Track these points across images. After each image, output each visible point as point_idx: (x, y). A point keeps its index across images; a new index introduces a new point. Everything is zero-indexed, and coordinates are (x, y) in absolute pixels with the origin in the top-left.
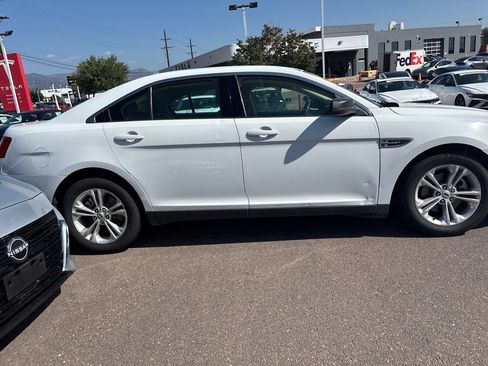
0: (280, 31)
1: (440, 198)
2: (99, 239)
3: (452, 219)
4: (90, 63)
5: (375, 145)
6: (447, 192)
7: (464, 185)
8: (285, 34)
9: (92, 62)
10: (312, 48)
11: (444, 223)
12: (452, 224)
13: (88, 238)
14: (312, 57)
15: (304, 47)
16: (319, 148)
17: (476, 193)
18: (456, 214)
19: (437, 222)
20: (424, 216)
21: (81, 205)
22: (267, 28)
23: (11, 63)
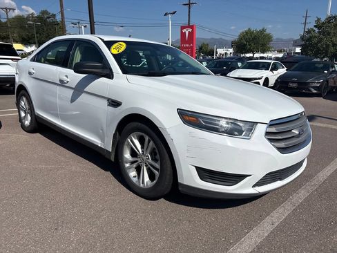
1: (139, 160)
4: (247, 33)
5: (105, 102)
6: (144, 157)
9: (249, 32)
13: (23, 121)
16: (83, 96)
17: (157, 166)
18: (147, 179)
19: (135, 180)
20: (128, 171)
21: (23, 104)
23: (190, 30)
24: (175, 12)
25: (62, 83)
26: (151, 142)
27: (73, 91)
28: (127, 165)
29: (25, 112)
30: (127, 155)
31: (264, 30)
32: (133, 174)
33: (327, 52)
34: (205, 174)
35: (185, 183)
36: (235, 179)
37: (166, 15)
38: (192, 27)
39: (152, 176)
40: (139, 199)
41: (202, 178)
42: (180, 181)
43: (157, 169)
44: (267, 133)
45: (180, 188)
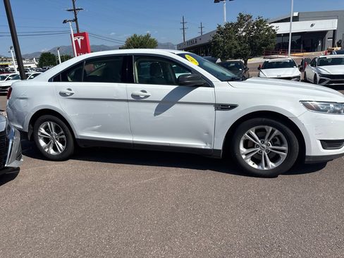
0: (251, 17)
1: (259, 149)
2: (52, 152)
3: (266, 165)
5: (212, 108)
6: (264, 146)
7: (278, 142)
8: (254, 19)
9: (135, 38)
10: (274, 30)
11: (260, 168)
12: (265, 169)
13: (46, 150)
14: (273, 37)
15: (268, 30)
17: (284, 148)
18: (270, 162)
19: (255, 166)
21: (43, 131)
22: (241, 16)
23: (82, 38)
25: (136, 98)
27: (157, 104)
28: (244, 157)
29: (47, 140)
30: (243, 150)
31: (148, 36)
32: (251, 163)
33: (230, 52)
34: (327, 144)
35: (313, 155)
41: (324, 148)
42: (307, 154)
43: (284, 151)
45: (306, 160)
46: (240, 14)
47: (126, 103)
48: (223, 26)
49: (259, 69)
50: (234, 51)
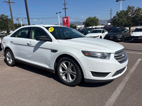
0: (134, 8)
1: (66, 72)
5: (50, 51)
8: (135, 8)
9: (89, 18)
11: (67, 81)
13: (8, 62)
16: (39, 49)
17: (75, 73)
18: (70, 79)
19: (65, 80)
20: (62, 76)
21: (8, 55)
22: (129, 7)
23: (66, 19)
24: (60, 12)
25: (28, 45)
26: (72, 64)
27: (34, 48)
28: (61, 74)
29: (9, 58)
30: (61, 70)
31: (95, 17)
32: (64, 78)
33: (122, 24)
34: (94, 74)
35: (87, 78)
36: (105, 74)
37: (57, 13)
38: (67, 18)
39: (72, 78)
40: (68, 87)
41: (93, 75)
42: (85, 78)
43: (75, 74)
44: (115, 57)
45: (85, 81)
46: (128, 6)
47: (25, 46)
48: (119, 12)
49: (133, 32)
50: (124, 23)
